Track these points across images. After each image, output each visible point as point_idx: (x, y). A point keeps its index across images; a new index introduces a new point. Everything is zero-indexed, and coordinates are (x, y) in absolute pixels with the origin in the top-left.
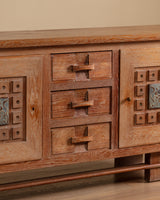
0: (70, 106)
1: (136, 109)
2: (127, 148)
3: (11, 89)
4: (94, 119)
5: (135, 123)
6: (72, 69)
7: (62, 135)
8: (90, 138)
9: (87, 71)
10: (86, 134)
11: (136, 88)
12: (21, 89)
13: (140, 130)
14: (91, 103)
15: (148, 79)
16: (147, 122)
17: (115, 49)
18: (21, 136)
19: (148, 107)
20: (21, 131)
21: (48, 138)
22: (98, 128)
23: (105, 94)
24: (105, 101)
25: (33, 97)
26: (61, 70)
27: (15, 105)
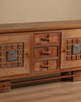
0: (41, 53)
1: (67, 54)
3: (18, 47)
4: (51, 58)
5: (67, 60)
6: (42, 39)
7: (38, 64)
8: (49, 66)
9: (48, 40)
10: (47, 64)
11: (67, 46)
12: (22, 47)
13: (69, 62)
14: (49, 52)
15: (72, 43)
16: (72, 59)
17: (59, 31)
18: (21, 65)
19: (72, 54)
20: (22, 63)
21: (32, 65)
22: (52, 62)
23: (55, 49)
24: (55, 51)
25: (26, 50)
26: (37, 40)
27: (19, 53)
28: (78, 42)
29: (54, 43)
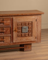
2: (16, 43)
4: (6, 35)
13: (19, 38)
14: (4, 31)
16: (22, 36)
24: (9, 31)
28: (26, 25)
29: (8, 25)
